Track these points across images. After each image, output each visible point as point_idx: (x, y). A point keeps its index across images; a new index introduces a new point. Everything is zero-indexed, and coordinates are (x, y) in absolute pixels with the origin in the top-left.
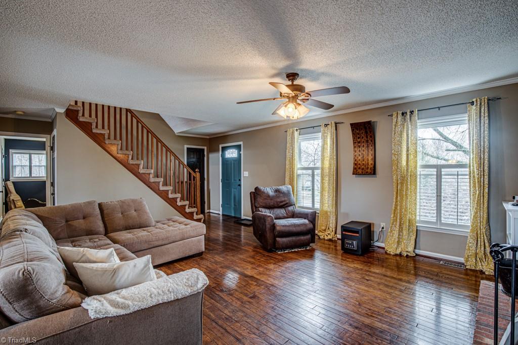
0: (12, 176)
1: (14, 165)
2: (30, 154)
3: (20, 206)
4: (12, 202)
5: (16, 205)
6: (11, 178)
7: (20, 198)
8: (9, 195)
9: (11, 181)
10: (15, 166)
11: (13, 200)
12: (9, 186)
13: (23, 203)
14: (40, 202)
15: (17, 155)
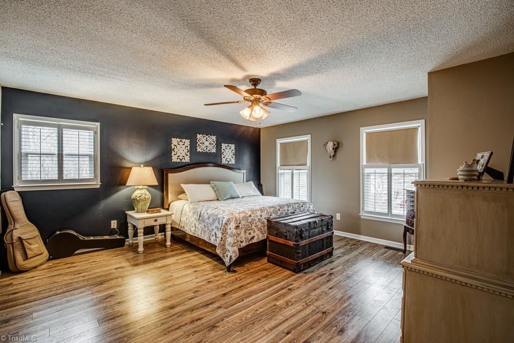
0: (20, 178)
1: (23, 151)
2: (60, 129)
3: (36, 252)
4: (17, 243)
5: (29, 252)
6: (17, 184)
7: (36, 233)
8: (11, 227)
9: (16, 190)
10: (27, 154)
11: (20, 239)
12: (10, 204)
13: (45, 243)
14: (81, 237)
15: (31, 128)
